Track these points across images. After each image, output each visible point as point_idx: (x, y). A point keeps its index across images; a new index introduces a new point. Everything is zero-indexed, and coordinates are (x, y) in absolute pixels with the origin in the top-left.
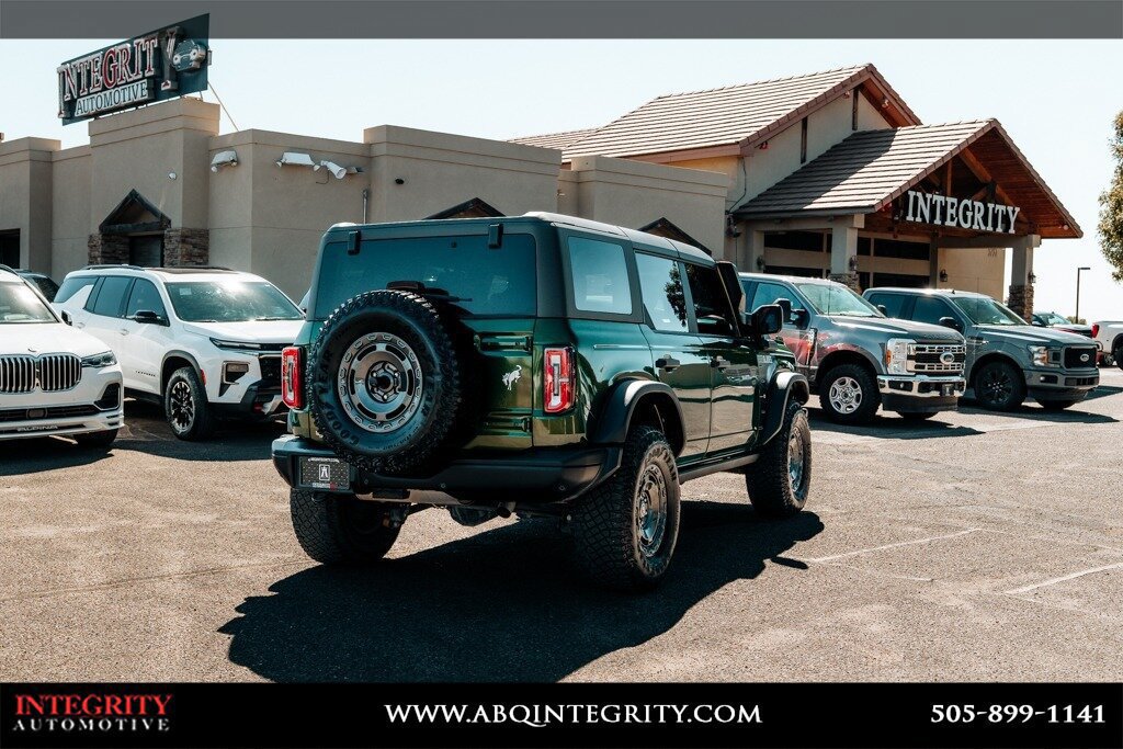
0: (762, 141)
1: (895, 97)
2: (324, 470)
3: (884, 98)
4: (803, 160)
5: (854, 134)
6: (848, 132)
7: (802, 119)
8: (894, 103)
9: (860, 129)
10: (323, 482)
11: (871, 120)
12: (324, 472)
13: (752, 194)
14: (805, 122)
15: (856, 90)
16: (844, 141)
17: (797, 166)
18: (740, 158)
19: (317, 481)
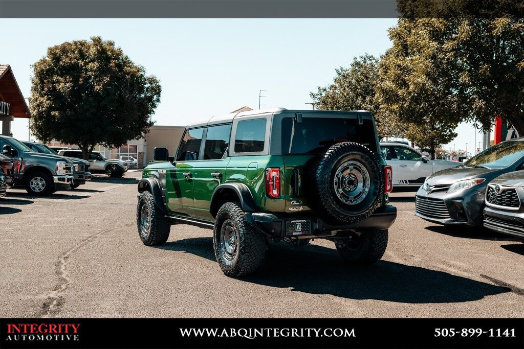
2: (298, 226)
10: (297, 232)
19: (295, 232)
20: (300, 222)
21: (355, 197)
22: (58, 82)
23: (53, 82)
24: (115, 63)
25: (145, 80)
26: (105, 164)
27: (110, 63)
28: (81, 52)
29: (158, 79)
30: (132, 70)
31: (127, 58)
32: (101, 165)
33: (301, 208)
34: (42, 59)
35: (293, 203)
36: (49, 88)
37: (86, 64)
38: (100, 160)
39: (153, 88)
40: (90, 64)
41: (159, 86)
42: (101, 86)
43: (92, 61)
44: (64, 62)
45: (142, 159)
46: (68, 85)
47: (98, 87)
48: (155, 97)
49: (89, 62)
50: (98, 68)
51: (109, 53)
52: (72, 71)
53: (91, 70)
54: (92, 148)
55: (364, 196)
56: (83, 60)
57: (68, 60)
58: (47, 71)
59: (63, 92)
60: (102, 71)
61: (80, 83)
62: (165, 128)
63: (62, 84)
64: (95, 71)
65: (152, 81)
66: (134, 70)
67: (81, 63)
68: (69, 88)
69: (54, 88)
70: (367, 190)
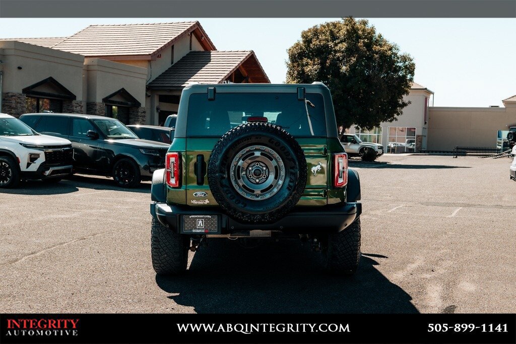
0: (158, 54)
1: (206, 36)
2: (200, 222)
3: (202, 36)
4: (172, 63)
5: (191, 52)
6: (188, 51)
7: (171, 45)
8: (206, 39)
9: (193, 50)
10: (199, 229)
11: (197, 47)
12: (200, 223)
13: (154, 78)
14: (173, 47)
15: (191, 33)
16: (187, 55)
17: (170, 66)
18: (149, 61)
19: (196, 229)
20: (202, 218)
21: (262, 191)
22: (307, 64)
23: (303, 66)
24: (364, 42)
25: (398, 58)
26: (359, 147)
27: (359, 42)
28: (332, 33)
29: (411, 57)
30: (382, 48)
31: (380, 36)
32: (355, 148)
33: (207, 202)
34: (297, 42)
35: (196, 195)
36: (298, 72)
37: (336, 45)
38: (355, 143)
39: (406, 67)
40: (339, 45)
41: (413, 65)
42: (348, 67)
43: (341, 42)
44: (314, 44)
45: (421, 142)
46: (315, 67)
47: (344, 68)
48: (409, 76)
49: (339, 43)
50: (346, 48)
51: (360, 32)
52: (322, 53)
53: (339, 51)
54: (344, 131)
55: (275, 190)
56: (333, 42)
57: (318, 42)
58: (299, 54)
59: (311, 75)
60: (350, 52)
61: (327, 64)
62: (449, 110)
63: (310, 67)
64: (343, 52)
65: (404, 59)
66: (385, 48)
67: (331, 44)
68: (316, 71)
69: (303, 70)
70: (281, 182)
